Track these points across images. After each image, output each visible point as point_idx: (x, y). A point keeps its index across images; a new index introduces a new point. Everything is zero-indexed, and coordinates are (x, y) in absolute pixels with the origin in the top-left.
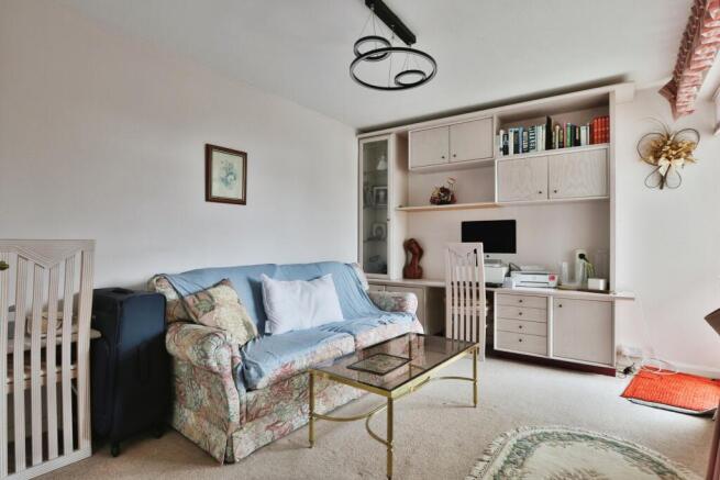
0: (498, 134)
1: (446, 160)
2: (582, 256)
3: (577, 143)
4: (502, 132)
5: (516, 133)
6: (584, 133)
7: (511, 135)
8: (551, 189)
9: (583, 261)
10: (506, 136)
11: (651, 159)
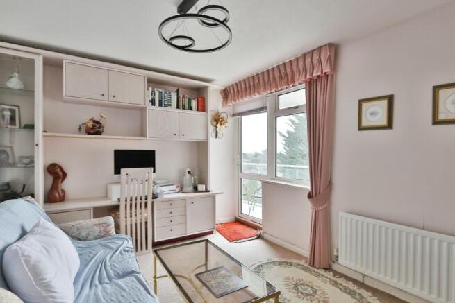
0: (148, 89)
1: (105, 98)
2: (189, 172)
3: (191, 108)
4: (150, 89)
5: (160, 92)
6: (194, 104)
7: (157, 93)
8: (181, 133)
9: (189, 175)
10: (153, 92)
11: (215, 123)
